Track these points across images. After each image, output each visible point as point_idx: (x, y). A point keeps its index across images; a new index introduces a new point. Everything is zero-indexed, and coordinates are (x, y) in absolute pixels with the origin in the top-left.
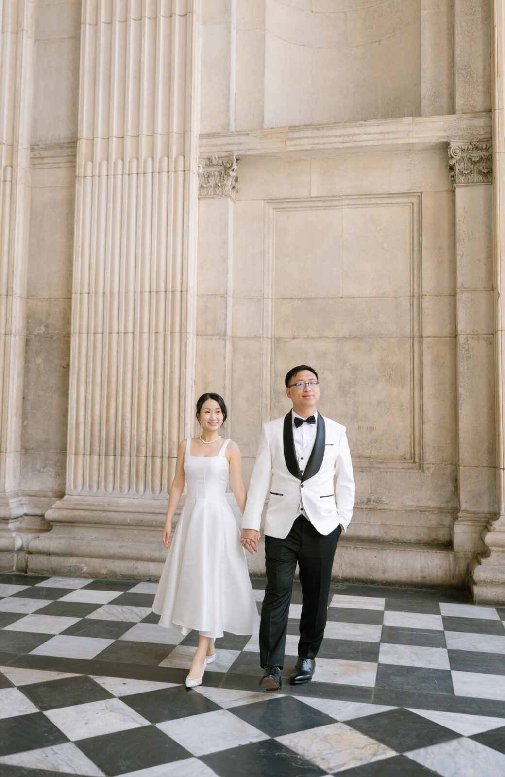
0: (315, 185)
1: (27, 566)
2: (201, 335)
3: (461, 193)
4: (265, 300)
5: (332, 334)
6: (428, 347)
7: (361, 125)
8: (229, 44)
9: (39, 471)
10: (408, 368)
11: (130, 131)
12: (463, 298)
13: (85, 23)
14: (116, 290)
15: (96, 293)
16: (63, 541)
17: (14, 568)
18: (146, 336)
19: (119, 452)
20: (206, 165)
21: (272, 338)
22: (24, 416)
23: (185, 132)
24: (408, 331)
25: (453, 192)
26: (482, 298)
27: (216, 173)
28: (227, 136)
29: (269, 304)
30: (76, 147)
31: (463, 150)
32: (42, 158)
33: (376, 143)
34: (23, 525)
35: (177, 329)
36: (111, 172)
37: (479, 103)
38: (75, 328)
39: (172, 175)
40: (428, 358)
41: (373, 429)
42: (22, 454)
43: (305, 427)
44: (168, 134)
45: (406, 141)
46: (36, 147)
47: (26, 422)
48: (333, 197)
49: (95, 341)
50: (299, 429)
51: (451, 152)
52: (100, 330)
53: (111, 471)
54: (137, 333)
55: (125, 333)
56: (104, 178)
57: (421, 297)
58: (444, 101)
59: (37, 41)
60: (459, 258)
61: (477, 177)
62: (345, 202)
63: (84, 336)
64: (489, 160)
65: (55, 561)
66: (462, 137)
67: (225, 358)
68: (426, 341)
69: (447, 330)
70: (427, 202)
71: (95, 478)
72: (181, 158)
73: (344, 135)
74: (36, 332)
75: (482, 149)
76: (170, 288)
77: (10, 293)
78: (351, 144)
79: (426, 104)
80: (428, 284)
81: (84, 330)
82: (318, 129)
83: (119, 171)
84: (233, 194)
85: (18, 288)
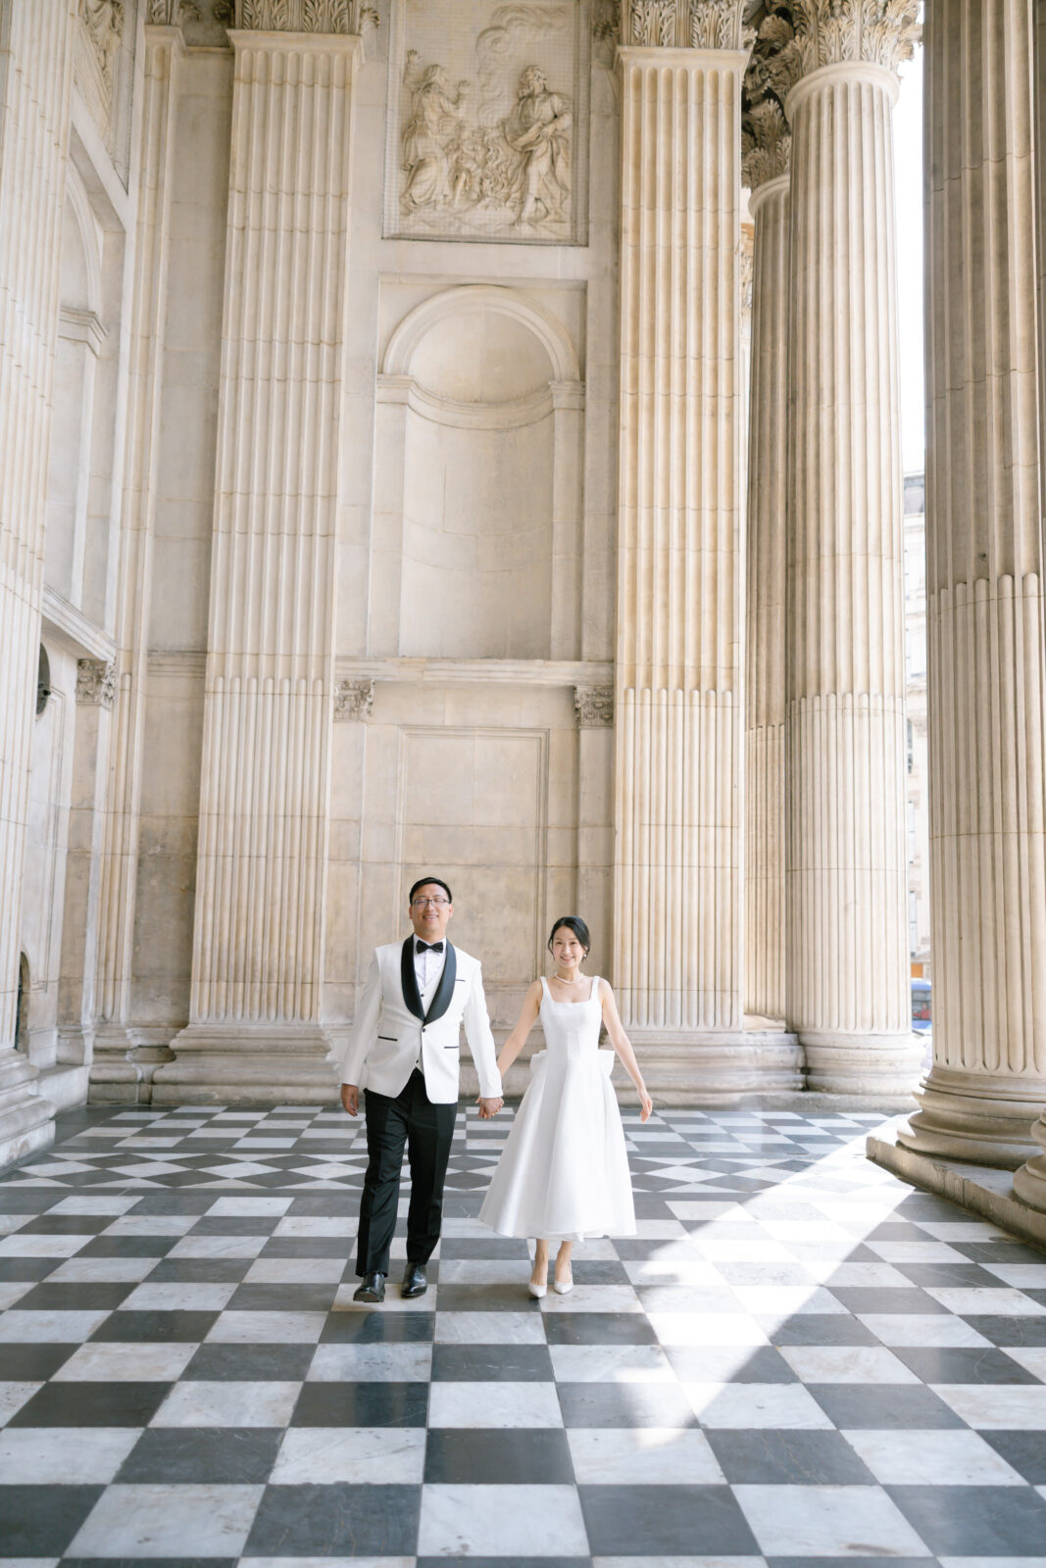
0: (449, 714)
1: (151, 1097)
2: (333, 860)
3: (585, 734)
4: (397, 826)
5: (461, 862)
6: (552, 876)
7: (496, 663)
8: (367, 566)
9: (153, 1000)
10: (533, 895)
11: (265, 648)
12: (584, 832)
13: (217, 531)
14: (248, 813)
15: (226, 815)
16: (192, 1070)
17: (137, 1101)
18: (280, 860)
19: (249, 978)
20: (342, 688)
21: (402, 864)
22: (136, 942)
23: (323, 657)
24: (533, 860)
25: (577, 732)
26: (601, 831)
27: (353, 698)
28: (364, 661)
29: (400, 829)
30: (205, 657)
31: (588, 695)
32: (160, 665)
33: (510, 681)
34: (137, 1057)
35: (313, 854)
36: (245, 691)
37: (603, 654)
38: (201, 850)
39: (310, 698)
40: (551, 887)
41: (498, 954)
42: (132, 983)
43: (429, 954)
44: (306, 656)
45: (537, 681)
46: (155, 653)
47: (138, 948)
48: (465, 728)
49: (224, 865)
50: (422, 955)
51: (578, 696)
52: (230, 853)
53: (240, 998)
54: (271, 857)
55: (258, 857)
56: (237, 696)
57: (546, 828)
58: (571, 645)
59: (156, 536)
60: (582, 795)
61: (599, 721)
62: (477, 733)
63: (212, 859)
64: (610, 706)
65: (183, 1091)
66: (587, 683)
67: (357, 884)
68: (550, 871)
69: (569, 861)
70: (554, 739)
71: (223, 1005)
72: (320, 682)
73: (479, 671)
74: (151, 852)
75: (604, 696)
76: (306, 813)
77: (127, 810)
78: (486, 680)
79: (555, 645)
80: (554, 817)
81: (213, 853)
82: (455, 662)
83: (253, 690)
84: (367, 717)
85: (135, 805)
